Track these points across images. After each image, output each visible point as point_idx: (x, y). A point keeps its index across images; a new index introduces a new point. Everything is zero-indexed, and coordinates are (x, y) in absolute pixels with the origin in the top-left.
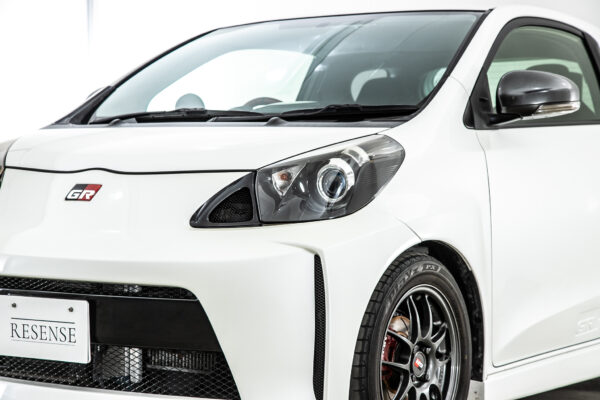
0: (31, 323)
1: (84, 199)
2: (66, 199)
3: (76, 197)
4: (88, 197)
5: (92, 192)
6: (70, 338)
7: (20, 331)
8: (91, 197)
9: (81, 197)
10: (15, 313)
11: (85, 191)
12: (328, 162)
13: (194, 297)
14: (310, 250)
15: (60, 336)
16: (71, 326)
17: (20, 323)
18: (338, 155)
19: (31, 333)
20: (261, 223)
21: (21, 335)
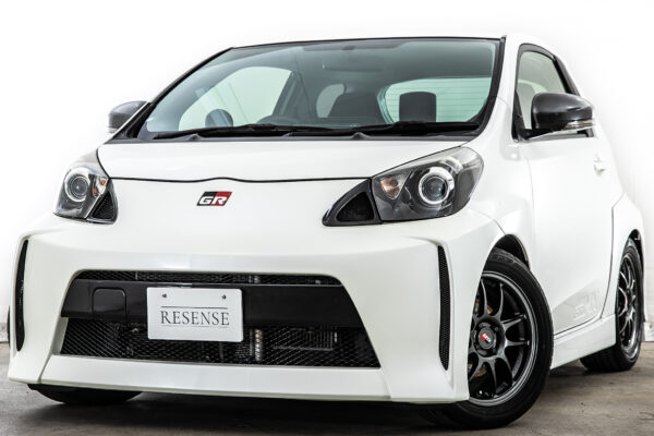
0: (182, 311)
1: (217, 204)
2: (199, 204)
3: (209, 202)
4: (220, 202)
5: (224, 199)
6: (223, 321)
7: (171, 318)
8: (225, 202)
9: (214, 202)
10: (165, 302)
11: (216, 198)
12: (428, 171)
13: (338, 282)
14: (433, 242)
15: (212, 320)
16: (223, 311)
17: (170, 311)
18: (437, 164)
19: (182, 318)
20: (382, 222)
21: (172, 320)
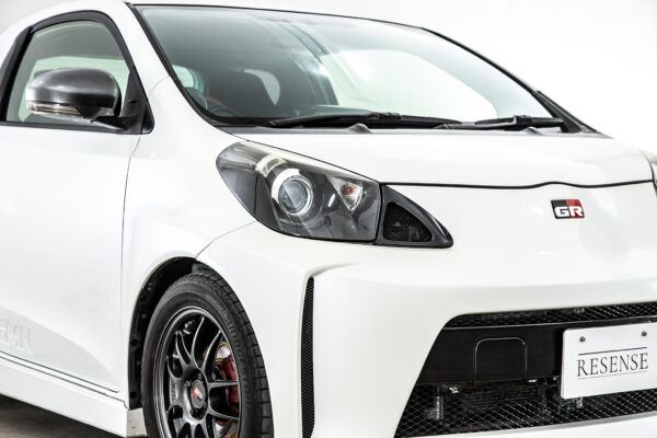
1: (577, 216)
2: (556, 217)
3: (567, 214)
4: (578, 213)
9: (573, 214)
10: (584, 347)
11: (571, 209)
15: (631, 364)
16: (643, 351)
17: (587, 359)
19: (600, 367)
21: (588, 371)
